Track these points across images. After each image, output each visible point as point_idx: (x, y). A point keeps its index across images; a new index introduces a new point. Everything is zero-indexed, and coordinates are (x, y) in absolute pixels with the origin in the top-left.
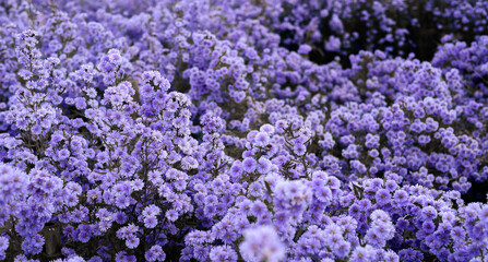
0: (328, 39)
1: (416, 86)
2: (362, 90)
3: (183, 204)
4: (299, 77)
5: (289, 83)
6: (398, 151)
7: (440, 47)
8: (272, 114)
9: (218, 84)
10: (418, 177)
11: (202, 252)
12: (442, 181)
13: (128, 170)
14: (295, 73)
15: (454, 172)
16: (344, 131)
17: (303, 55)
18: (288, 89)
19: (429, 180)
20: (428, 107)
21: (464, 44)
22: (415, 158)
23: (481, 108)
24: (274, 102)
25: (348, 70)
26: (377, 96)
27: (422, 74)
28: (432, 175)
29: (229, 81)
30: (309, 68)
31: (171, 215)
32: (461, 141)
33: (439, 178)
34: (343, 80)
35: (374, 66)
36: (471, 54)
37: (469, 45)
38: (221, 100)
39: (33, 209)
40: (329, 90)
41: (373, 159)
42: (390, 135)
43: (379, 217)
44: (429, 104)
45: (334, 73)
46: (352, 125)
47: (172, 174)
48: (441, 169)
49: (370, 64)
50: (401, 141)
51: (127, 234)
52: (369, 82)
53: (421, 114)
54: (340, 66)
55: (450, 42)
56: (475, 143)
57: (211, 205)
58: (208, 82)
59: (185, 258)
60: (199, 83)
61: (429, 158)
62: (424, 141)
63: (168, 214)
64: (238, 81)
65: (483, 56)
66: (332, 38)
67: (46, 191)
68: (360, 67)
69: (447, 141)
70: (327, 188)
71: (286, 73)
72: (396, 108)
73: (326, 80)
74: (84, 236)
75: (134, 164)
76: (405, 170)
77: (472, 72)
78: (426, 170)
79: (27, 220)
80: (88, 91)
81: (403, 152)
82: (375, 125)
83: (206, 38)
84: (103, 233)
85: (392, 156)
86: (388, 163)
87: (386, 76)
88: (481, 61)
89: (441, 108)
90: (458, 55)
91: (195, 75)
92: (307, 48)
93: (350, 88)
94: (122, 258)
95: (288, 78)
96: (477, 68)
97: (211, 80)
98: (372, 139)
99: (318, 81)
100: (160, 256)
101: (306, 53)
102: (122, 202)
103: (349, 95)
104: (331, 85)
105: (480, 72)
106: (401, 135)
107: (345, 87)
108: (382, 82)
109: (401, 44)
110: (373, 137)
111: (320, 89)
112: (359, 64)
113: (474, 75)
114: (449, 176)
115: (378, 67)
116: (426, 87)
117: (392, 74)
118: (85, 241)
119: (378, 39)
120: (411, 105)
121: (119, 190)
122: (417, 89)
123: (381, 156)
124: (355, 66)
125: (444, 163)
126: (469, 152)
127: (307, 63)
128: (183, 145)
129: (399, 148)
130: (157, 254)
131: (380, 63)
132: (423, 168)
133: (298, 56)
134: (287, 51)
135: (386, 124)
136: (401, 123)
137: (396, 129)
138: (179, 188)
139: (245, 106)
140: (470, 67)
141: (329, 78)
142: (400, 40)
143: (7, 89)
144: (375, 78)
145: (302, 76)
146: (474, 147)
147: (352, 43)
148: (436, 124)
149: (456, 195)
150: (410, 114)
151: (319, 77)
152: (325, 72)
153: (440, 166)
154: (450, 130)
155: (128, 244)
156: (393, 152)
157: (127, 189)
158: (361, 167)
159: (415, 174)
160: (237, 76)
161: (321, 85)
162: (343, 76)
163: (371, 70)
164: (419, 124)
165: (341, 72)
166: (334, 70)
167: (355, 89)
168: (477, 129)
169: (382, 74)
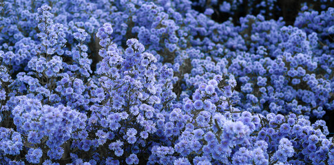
0: (222, 3)
1: (290, 44)
2: (248, 42)
3: (151, 127)
4: (206, 31)
5: (199, 35)
6: (278, 89)
7: (300, 13)
8: (194, 60)
9: (158, 39)
10: (291, 107)
11: (165, 160)
12: (306, 110)
13: (117, 106)
14: (203, 29)
15: (314, 103)
16: (241, 73)
17: (207, 16)
18: (198, 40)
19: (299, 109)
20: (300, 60)
21: (317, 13)
22: (290, 93)
23: (329, 58)
24: (193, 50)
25: (238, 27)
26: (261, 49)
27: (296, 37)
28: (301, 106)
29: (165, 37)
30: (212, 25)
31: (144, 135)
32: (320, 83)
33: (305, 107)
34: (235, 34)
35: (257, 25)
36: (321, 20)
37: (319, 14)
38: (159, 49)
39: (60, 131)
40: (225, 41)
41: (262, 93)
42: (273, 77)
43: (285, 143)
44: (301, 58)
45: (229, 29)
46: (247, 69)
47: (144, 107)
48: (306, 101)
49: (254, 24)
50: (281, 82)
51: (116, 146)
52: (253, 37)
53: (295, 65)
54: (232, 24)
55: (307, 11)
56: (329, 84)
57: (170, 128)
58: (152, 37)
59: (152, 163)
60: (145, 37)
61: (298, 93)
62: (296, 83)
63: (141, 134)
64: (171, 37)
65: (329, 21)
66: (225, 3)
67: (69, 120)
68: (247, 26)
69: (311, 83)
70: (252, 123)
71: (197, 29)
72: (279, 61)
73: (224, 34)
74: (86, 147)
75: (121, 101)
76: (283, 102)
77: (322, 32)
78: (297, 102)
79: (55, 138)
80: (82, 47)
81: (281, 89)
82: (263, 70)
83: (153, 8)
84: (100, 146)
85: (275, 92)
86: (272, 97)
87: (264, 33)
88: (327, 24)
89: (307, 60)
90: (313, 20)
91: (143, 32)
92: (210, 11)
93: (240, 40)
94: (110, 161)
95: (198, 32)
96: (325, 29)
97: (154, 36)
98: (262, 80)
99: (219, 34)
100: (136, 161)
101: (210, 14)
102: (114, 126)
103: (239, 45)
104: (226, 37)
105: (327, 32)
106: (281, 78)
107: (236, 39)
108: (261, 37)
109: (271, 8)
110: (262, 79)
111: (220, 40)
112: (246, 23)
113: (323, 34)
114: (311, 106)
115: (259, 26)
116: (297, 46)
117: (268, 32)
118: (87, 150)
119: (255, 4)
120: (289, 58)
121: (111, 119)
122: (290, 46)
123: (267, 92)
124: (243, 25)
125: (308, 97)
126: (324, 91)
127: (211, 22)
128: (151, 88)
129: (280, 87)
130: (134, 160)
131: (261, 23)
132: (294, 100)
133: (205, 16)
134: (197, 13)
135: (271, 70)
136: (281, 70)
137: (277, 73)
138: (148, 117)
139: (175, 54)
140: (320, 29)
141: (226, 32)
142: (270, 6)
143: (12, 36)
144: (257, 34)
145: (208, 30)
146: (327, 87)
147: (238, 7)
148: (304, 71)
149: (322, 123)
150: (288, 64)
151: (219, 32)
152: (223, 28)
153: (305, 99)
154: (313, 76)
155: (116, 153)
156: (275, 89)
157: (117, 118)
158: (254, 99)
159: (289, 104)
160: (171, 33)
161: (220, 37)
162: (235, 31)
163: (254, 28)
164: (294, 71)
165: (233, 28)
166: (228, 27)
167: (243, 41)
168: (328, 73)
169: (261, 31)
